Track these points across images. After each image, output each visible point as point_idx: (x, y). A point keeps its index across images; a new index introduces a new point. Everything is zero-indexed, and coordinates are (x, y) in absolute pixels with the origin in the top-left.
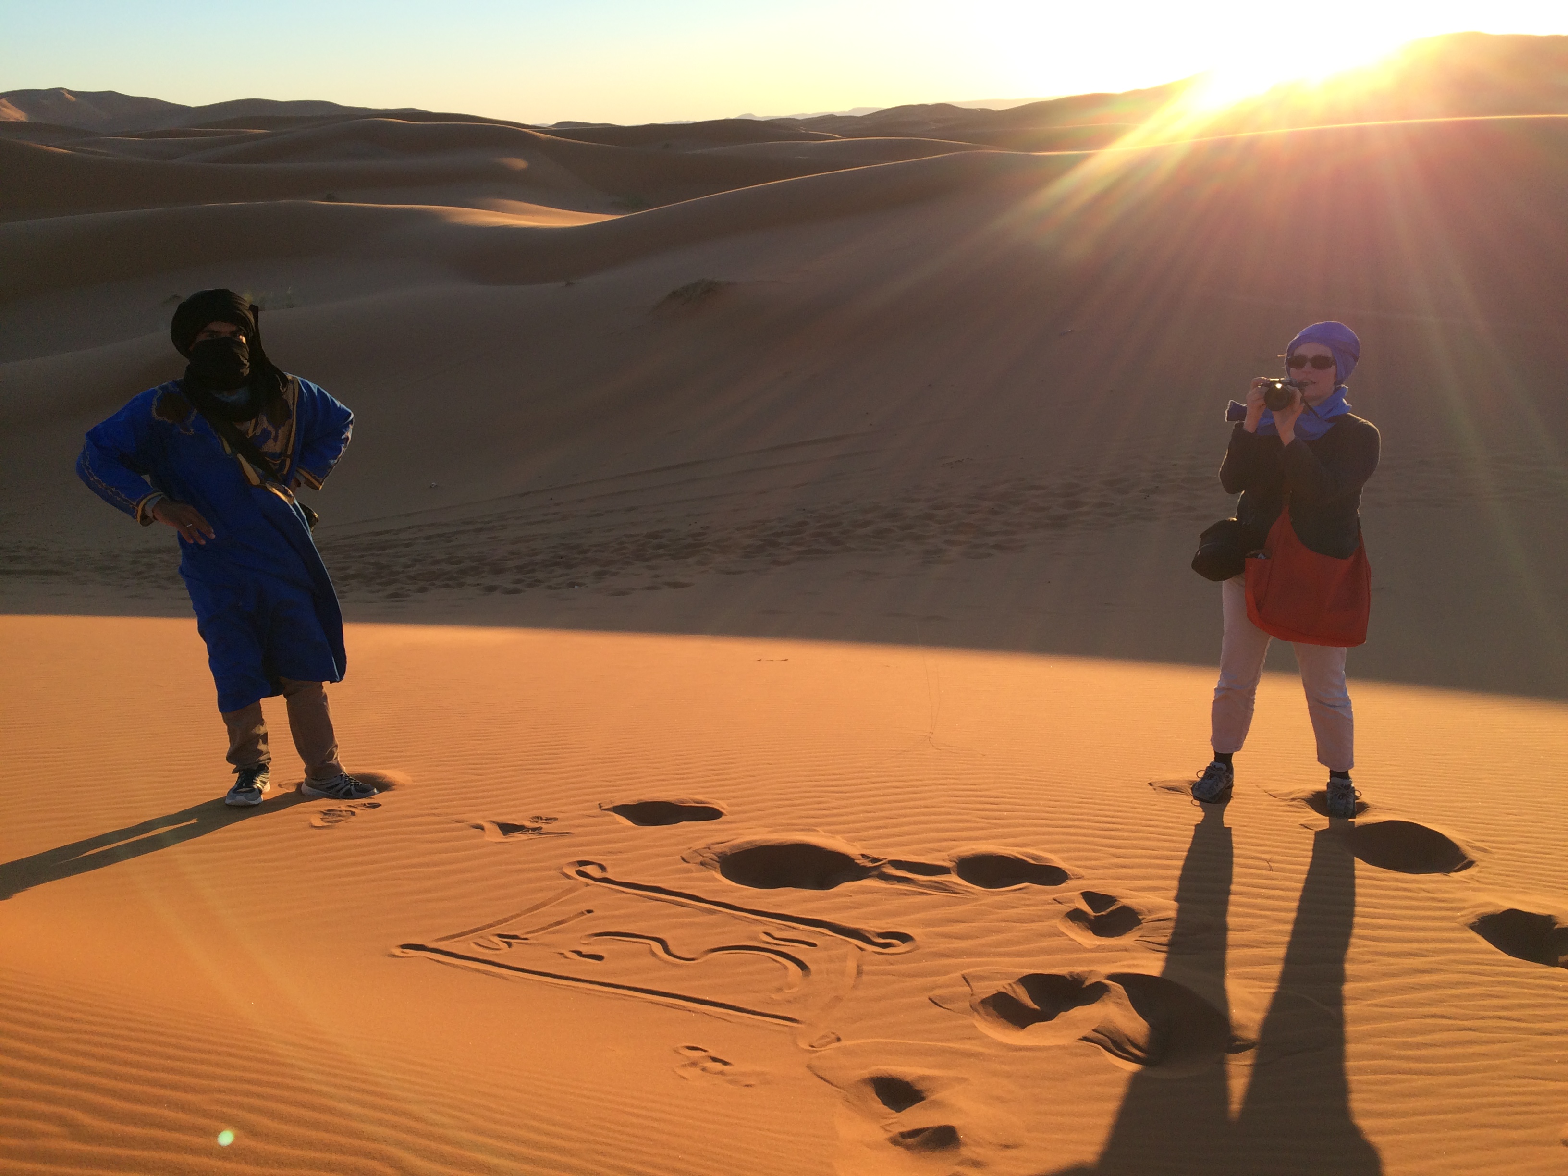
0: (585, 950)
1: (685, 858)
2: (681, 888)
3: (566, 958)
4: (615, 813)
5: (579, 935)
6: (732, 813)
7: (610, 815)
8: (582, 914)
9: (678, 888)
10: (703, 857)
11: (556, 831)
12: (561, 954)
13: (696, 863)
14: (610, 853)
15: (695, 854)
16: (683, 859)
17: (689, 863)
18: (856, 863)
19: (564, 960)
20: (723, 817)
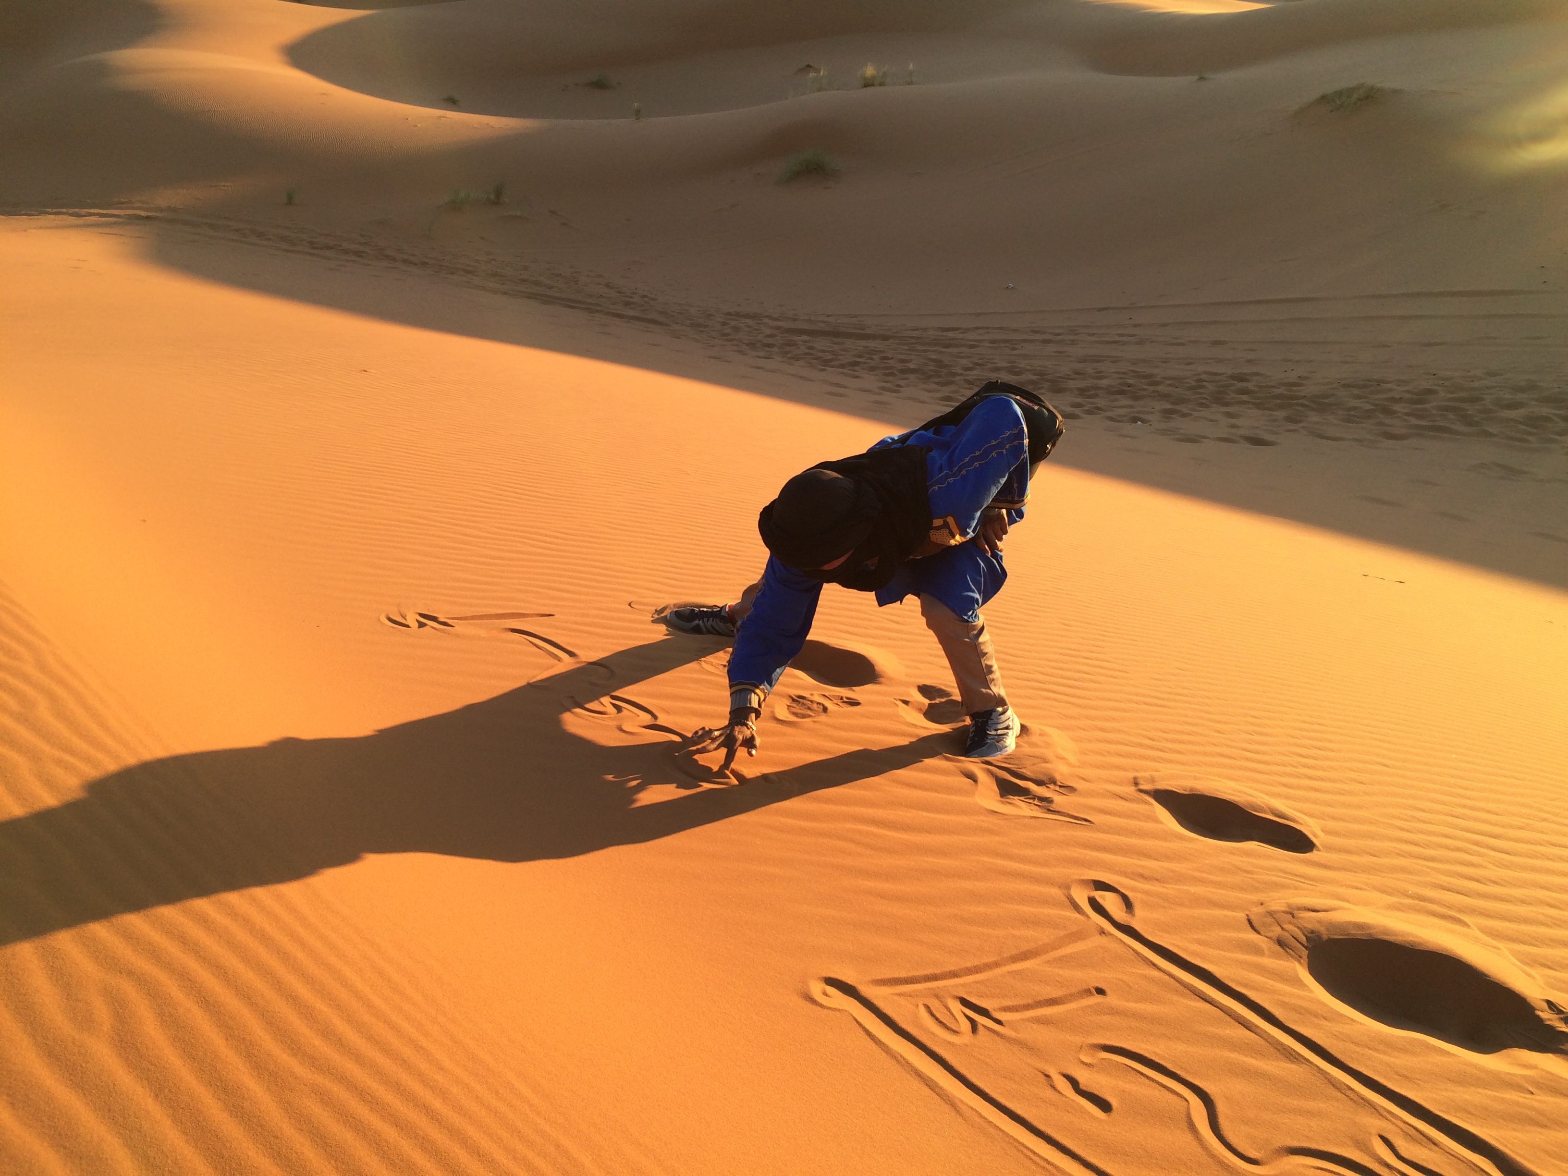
0: (1084, 1077)
1: (1255, 924)
2: (1245, 986)
3: (1054, 1088)
4: (1157, 800)
5: (1078, 1040)
6: (1329, 848)
7: (1147, 803)
8: (1088, 992)
9: (1240, 984)
10: (1282, 928)
11: (1071, 813)
12: (1047, 1076)
13: (1270, 938)
14: (1142, 876)
15: (1269, 920)
16: (1250, 922)
17: (1259, 933)
18: (1538, 1016)
19: (1049, 1093)
20: (1315, 851)
